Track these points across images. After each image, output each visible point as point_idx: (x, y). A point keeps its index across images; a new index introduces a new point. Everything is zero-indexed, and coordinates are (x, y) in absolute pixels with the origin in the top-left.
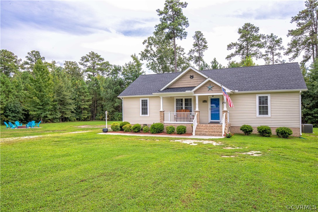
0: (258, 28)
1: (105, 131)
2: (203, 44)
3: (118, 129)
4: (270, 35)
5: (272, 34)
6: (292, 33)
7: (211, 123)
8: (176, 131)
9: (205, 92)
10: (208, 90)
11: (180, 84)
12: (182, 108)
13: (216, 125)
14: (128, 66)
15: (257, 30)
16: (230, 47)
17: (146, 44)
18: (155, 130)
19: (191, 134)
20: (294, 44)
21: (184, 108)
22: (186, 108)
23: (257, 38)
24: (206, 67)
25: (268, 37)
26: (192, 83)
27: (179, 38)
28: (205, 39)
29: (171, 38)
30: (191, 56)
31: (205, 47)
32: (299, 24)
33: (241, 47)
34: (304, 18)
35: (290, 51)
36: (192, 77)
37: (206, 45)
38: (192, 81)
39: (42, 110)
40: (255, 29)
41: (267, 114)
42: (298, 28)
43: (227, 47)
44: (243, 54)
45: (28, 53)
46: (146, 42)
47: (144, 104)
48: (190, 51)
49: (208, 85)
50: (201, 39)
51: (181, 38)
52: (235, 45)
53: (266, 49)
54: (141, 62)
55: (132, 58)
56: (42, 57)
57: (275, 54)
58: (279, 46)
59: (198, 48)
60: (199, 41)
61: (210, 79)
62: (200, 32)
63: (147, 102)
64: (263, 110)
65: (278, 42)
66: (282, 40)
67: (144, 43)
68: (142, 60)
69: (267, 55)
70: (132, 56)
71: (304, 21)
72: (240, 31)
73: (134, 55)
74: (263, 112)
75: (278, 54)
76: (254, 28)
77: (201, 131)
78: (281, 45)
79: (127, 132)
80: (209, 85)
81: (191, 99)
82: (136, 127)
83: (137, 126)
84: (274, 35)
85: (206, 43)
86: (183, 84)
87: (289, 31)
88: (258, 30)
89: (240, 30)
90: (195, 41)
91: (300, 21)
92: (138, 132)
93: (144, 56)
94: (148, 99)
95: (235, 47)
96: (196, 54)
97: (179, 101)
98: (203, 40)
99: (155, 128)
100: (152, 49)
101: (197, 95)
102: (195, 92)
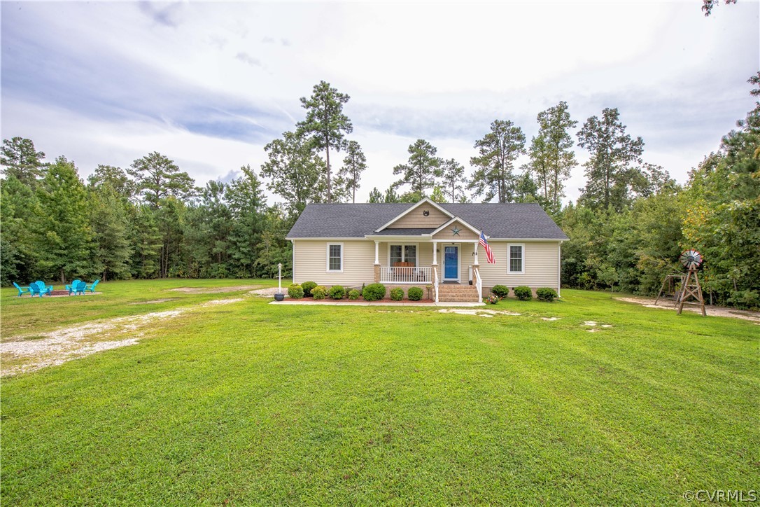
0: (435, 148)
1: (279, 298)
2: (360, 161)
3: (300, 295)
4: (450, 160)
5: (453, 159)
6: (475, 161)
7: (445, 282)
8: (406, 296)
9: (448, 237)
10: (452, 234)
11: (408, 223)
12: (400, 260)
13: (452, 286)
14: (236, 184)
15: (434, 151)
16: (397, 170)
17: (270, 151)
18: (375, 295)
19: (432, 301)
20: (480, 175)
21: (403, 261)
22: (406, 260)
23: (434, 162)
24: (379, 197)
25: (448, 163)
26: (426, 223)
27: (335, 149)
28: (362, 154)
29: (321, 146)
30: (340, 177)
31: (362, 166)
32: (483, 151)
33: (410, 173)
34: (489, 144)
35: (471, 186)
36: (427, 214)
37: (364, 163)
38: (426, 220)
39: (65, 259)
40: (431, 150)
41: (521, 270)
42: (482, 156)
43: (393, 170)
44: (413, 183)
45: (5, 141)
46: (270, 147)
47: (335, 251)
48: (341, 170)
49: (453, 228)
50: (357, 154)
51: (338, 148)
52: (403, 167)
53: (444, 179)
54: (260, 179)
55: (243, 171)
56: (37, 152)
57: (455, 187)
58: (460, 176)
59: (352, 167)
60: (353, 157)
61: (457, 219)
62: (357, 143)
63: (339, 250)
64: (516, 265)
65: (459, 171)
66: (465, 170)
67: (266, 149)
68: (263, 177)
69: (444, 187)
70: (243, 169)
71: (488, 148)
72: (411, 150)
73: (246, 167)
74: (516, 267)
75: (459, 187)
76: (430, 147)
77: (445, 296)
78: (463, 176)
79: (319, 298)
80: (457, 228)
81: (415, 247)
82: (339, 291)
83: (340, 288)
84: (455, 161)
85: (363, 160)
86: (412, 223)
87: (471, 158)
88: (436, 151)
89: (411, 147)
90: (348, 155)
91: (485, 148)
92: (341, 298)
93: (268, 170)
94: (342, 245)
95: (403, 172)
96: (350, 176)
97: (396, 250)
98: (361, 155)
99: (374, 292)
100: (282, 161)
101: (435, 241)
102: (434, 237)
